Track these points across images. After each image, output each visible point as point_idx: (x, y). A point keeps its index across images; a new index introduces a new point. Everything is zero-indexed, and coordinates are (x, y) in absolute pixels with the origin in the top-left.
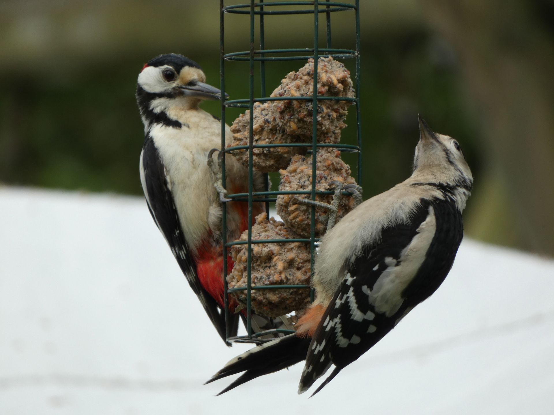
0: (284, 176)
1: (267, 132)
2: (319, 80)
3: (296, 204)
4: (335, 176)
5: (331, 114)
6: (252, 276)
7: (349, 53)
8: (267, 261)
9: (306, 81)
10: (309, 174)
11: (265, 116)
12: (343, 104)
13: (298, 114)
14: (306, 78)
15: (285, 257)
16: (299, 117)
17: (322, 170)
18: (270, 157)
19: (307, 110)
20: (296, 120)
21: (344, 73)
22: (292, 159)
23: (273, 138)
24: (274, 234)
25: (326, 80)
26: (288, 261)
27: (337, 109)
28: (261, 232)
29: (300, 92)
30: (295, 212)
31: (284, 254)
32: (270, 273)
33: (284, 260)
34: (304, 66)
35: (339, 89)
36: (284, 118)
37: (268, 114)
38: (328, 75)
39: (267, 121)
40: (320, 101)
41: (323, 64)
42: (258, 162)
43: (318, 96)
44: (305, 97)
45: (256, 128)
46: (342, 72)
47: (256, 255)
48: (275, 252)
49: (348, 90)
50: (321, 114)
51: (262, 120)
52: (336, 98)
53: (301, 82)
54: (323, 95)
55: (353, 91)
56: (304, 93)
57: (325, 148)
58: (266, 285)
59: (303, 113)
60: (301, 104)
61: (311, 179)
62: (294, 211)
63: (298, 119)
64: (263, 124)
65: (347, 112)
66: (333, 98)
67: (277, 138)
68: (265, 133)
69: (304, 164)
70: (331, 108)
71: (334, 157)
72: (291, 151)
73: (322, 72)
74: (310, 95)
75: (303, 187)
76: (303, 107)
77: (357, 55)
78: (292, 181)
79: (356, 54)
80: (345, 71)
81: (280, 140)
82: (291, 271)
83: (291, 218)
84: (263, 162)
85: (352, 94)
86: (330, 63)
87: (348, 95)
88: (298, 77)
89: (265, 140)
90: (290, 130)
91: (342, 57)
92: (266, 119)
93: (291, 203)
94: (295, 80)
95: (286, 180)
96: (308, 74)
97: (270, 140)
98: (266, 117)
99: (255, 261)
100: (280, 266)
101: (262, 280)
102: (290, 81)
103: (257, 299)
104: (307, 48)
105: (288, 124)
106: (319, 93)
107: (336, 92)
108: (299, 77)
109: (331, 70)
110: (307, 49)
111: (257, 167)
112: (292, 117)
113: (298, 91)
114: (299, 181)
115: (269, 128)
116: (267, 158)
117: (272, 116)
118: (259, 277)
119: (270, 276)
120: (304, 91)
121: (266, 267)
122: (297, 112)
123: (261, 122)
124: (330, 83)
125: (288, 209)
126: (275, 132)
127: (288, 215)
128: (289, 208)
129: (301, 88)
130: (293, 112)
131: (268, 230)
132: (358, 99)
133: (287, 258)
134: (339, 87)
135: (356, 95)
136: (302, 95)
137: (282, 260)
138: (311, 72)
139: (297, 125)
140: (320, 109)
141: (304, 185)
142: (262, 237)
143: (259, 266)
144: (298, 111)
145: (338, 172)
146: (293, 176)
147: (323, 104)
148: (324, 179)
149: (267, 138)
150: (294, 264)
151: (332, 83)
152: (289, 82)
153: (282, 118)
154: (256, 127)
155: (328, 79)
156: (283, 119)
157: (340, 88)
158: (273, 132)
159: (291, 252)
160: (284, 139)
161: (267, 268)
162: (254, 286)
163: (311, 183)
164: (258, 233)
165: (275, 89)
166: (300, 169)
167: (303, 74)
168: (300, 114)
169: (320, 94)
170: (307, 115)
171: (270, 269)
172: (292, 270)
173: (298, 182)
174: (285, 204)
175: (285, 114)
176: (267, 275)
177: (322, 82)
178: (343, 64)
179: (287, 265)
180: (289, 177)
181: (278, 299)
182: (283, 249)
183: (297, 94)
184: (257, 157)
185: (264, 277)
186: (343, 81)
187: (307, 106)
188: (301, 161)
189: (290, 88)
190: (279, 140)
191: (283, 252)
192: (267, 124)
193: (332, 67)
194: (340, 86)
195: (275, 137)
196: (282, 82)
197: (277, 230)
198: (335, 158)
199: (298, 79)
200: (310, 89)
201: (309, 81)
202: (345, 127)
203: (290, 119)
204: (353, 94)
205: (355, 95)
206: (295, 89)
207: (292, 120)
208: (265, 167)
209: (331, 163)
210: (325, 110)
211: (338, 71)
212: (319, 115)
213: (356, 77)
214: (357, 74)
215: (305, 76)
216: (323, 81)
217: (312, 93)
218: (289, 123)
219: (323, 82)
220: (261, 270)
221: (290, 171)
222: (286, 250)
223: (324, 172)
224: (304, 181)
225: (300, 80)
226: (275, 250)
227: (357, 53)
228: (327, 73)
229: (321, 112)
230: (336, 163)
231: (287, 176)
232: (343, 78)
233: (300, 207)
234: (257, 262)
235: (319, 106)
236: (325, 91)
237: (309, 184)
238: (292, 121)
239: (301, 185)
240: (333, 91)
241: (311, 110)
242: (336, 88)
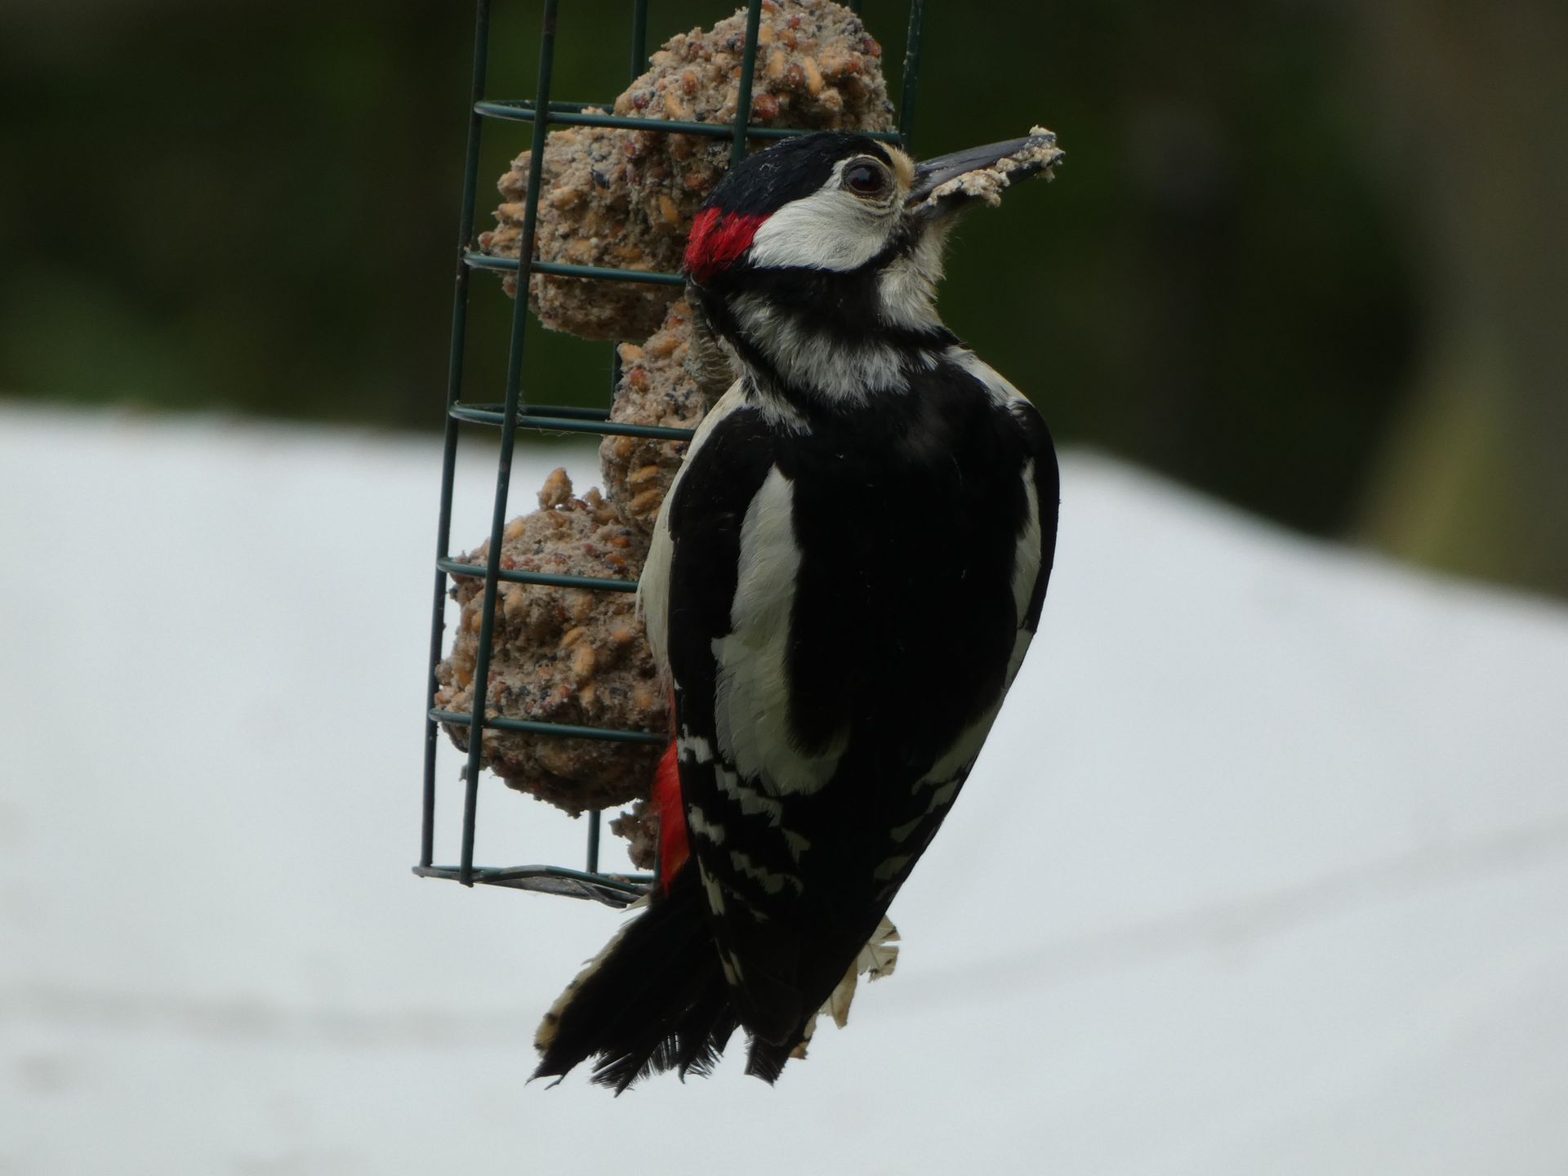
0: (630, 366)
1: (596, 213)
2: (763, 73)
3: (653, 463)
6: (492, 687)
8: (548, 638)
9: (719, 69)
11: (597, 161)
13: (681, 177)
14: (720, 59)
15: (607, 630)
16: (685, 185)
18: (604, 295)
19: (711, 166)
20: (676, 193)
21: (851, 56)
22: (670, 311)
23: (615, 236)
24: (577, 552)
25: (781, 76)
26: (613, 648)
28: (547, 539)
29: (694, 105)
30: (647, 489)
31: (605, 622)
32: (548, 681)
33: (600, 641)
34: (732, 14)
35: (823, 106)
36: (643, 182)
37: (610, 153)
38: (797, 57)
39: (598, 180)
40: (757, 141)
41: (789, 17)
42: (561, 306)
43: (750, 125)
44: (708, 123)
45: (561, 197)
46: (845, 51)
47: (511, 618)
48: (574, 613)
49: (866, 107)
51: (583, 173)
53: (705, 70)
54: (768, 122)
55: (889, 111)
56: (706, 112)
58: (535, 718)
59: (696, 176)
60: (692, 144)
62: (645, 486)
63: (684, 192)
64: (586, 188)
67: (625, 237)
68: (590, 216)
73: (772, 44)
74: (726, 118)
75: (680, 412)
76: (699, 156)
78: (651, 388)
80: (864, 44)
81: (635, 245)
82: (619, 677)
83: (633, 508)
84: (581, 308)
85: (881, 120)
86: (818, 12)
87: (865, 122)
88: (698, 52)
89: (587, 238)
90: (658, 222)
92: (595, 173)
93: (635, 460)
94: (690, 62)
95: (633, 382)
96: (731, 48)
97: (605, 242)
98: (599, 167)
99: (510, 632)
100: (581, 660)
101: (524, 699)
102: (674, 64)
103: (505, 759)
105: (653, 202)
106: (756, 114)
107: (817, 114)
108: (701, 53)
109: (811, 41)
111: (560, 321)
112: (666, 183)
113: (689, 100)
114: (674, 390)
115: (603, 203)
116: (594, 298)
117: (619, 163)
118: (515, 690)
119: (549, 690)
120: (708, 102)
121: (544, 656)
122: (679, 170)
123: (582, 179)
124: (795, 85)
125: (626, 476)
126: (622, 217)
127: (627, 494)
128: (629, 474)
129: (700, 93)
130: (671, 166)
131: (569, 535)
132: (904, 134)
133: (610, 634)
134: (826, 100)
136: (702, 114)
137: (592, 643)
138: (739, 44)
139: (682, 208)
141: (685, 407)
142: (540, 559)
143: (522, 650)
144: (684, 167)
146: (660, 369)
149: (596, 235)
150: (632, 656)
151: (801, 83)
152: (671, 67)
153: (637, 179)
154: (562, 194)
155: (790, 71)
156: (640, 184)
157: (831, 104)
158: (618, 218)
159: (626, 618)
160: (647, 244)
161: (544, 662)
162: (494, 718)
164: (537, 539)
165: (639, 78)
167: (716, 44)
168: (688, 175)
169: (757, 120)
170: (710, 182)
171: (552, 665)
172: (624, 674)
173: (669, 394)
174: (618, 460)
175: (646, 171)
176: (539, 686)
177: (767, 81)
178: (859, 21)
179: (609, 659)
180: (645, 373)
181: (571, 763)
182: (604, 604)
183: (683, 113)
184: (560, 291)
185: (532, 691)
186: (842, 80)
187: (709, 155)
188: (692, 322)
189: (664, 88)
190: (631, 245)
191: (599, 614)
192: (598, 188)
193: (819, 28)
194: (831, 97)
195: (620, 235)
196: (653, 60)
197: (594, 539)
199: (699, 60)
200: (727, 100)
201: (730, 71)
203: (658, 186)
204: (887, 119)
205: (894, 121)
206: (680, 93)
207: (665, 191)
208: (587, 324)
211: (832, 45)
213: (905, 62)
214: (908, 53)
215: (721, 52)
216: (774, 77)
217: (734, 116)
218: (657, 200)
219: (772, 81)
220: (528, 667)
221: (654, 350)
222: (612, 608)
224: (685, 392)
225: (704, 65)
226: (573, 606)
228: (792, 50)
231: (640, 367)
232: (843, 71)
233: (665, 476)
234: (516, 638)
236: (777, 109)
237: (699, 405)
238: (665, 194)
239: (675, 404)
240: (806, 111)
241: (724, 168)
242: (817, 104)
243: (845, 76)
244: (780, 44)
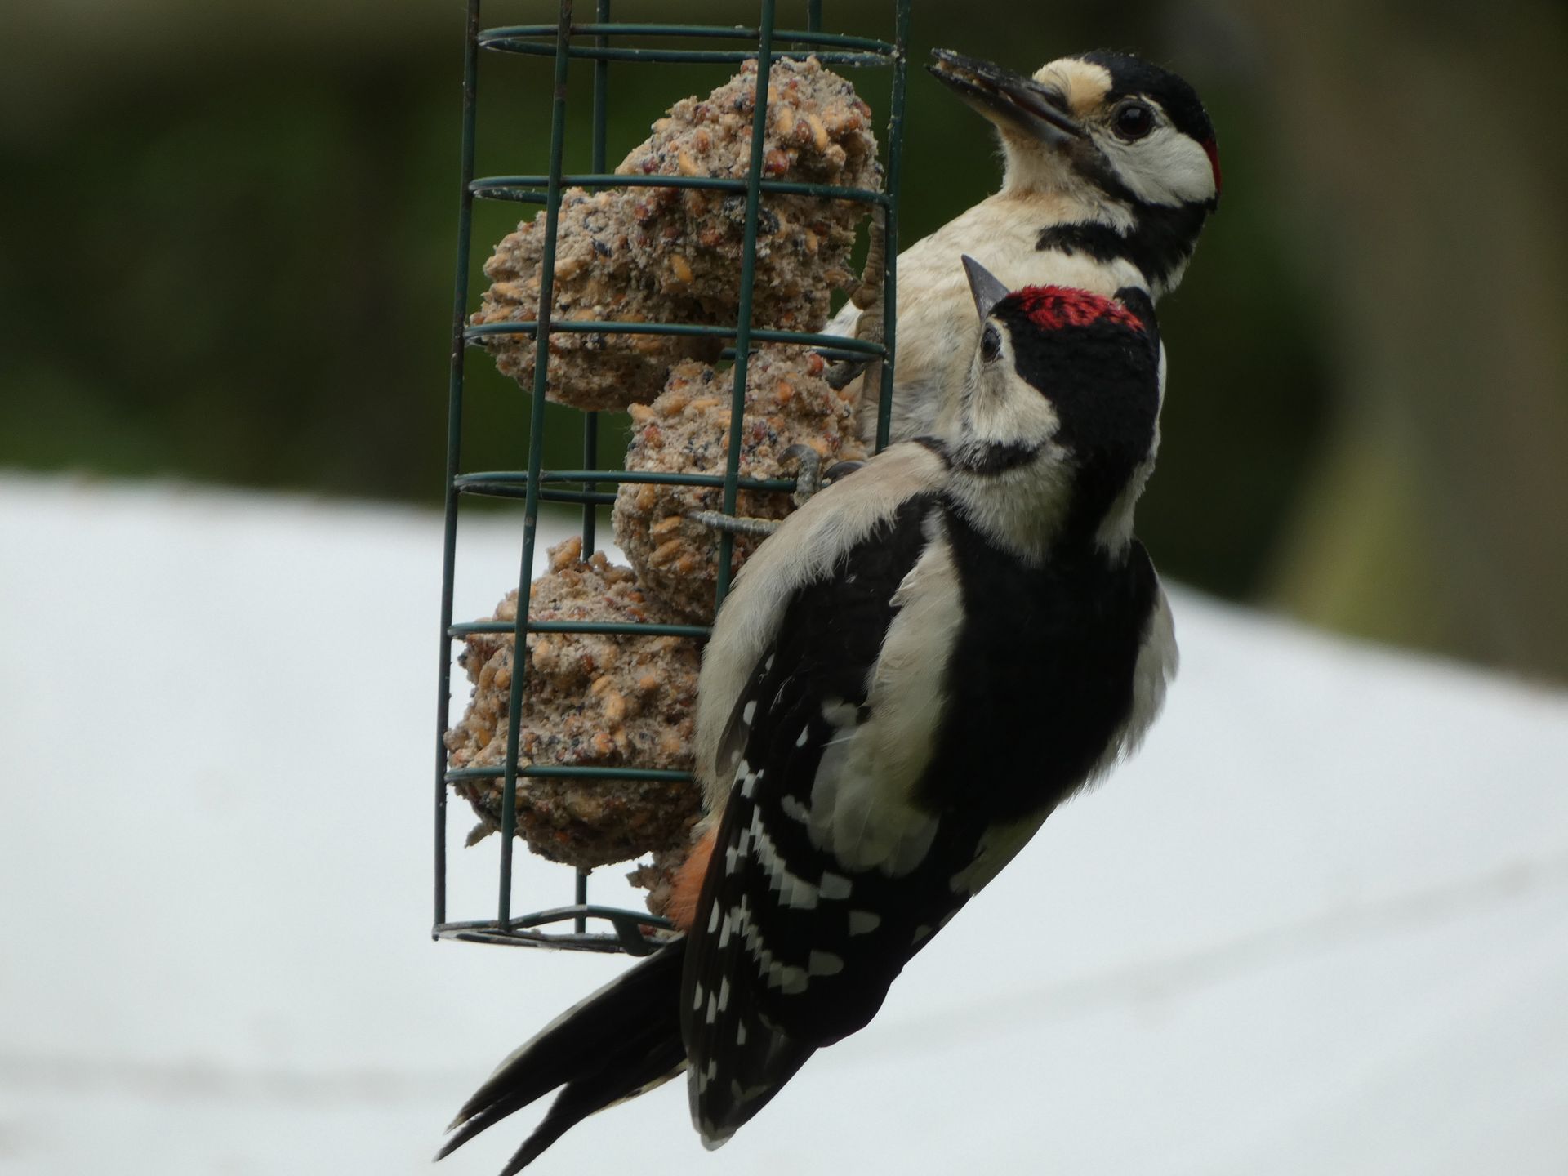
0: (642, 424)
1: (599, 282)
2: (771, 131)
3: (675, 514)
4: (804, 434)
5: (803, 237)
6: (524, 734)
7: (873, 49)
8: (574, 689)
10: (721, 423)
11: (595, 232)
12: (843, 208)
13: (697, 233)
14: (729, 119)
15: (633, 679)
16: (701, 242)
17: (761, 412)
18: (604, 364)
19: (728, 221)
20: (690, 251)
21: (852, 113)
22: (673, 373)
23: (618, 303)
24: (599, 605)
25: (791, 131)
26: (639, 695)
27: (822, 224)
28: (562, 598)
29: (708, 163)
30: (670, 539)
31: (630, 671)
32: (579, 728)
33: (628, 688)
34: (727, 81)
35: (831, 161)
36: (654, 243)
37: (607, 225)
38: (801, 114)
39: (600, 250)
40: (771, 194)
41: (786, 80)
42: (565, 375)
43: (763, 179)
44: (723, 178)
45: (564, 268)
46: (846, 109)
47: (540, 668)
48: (600, 662)
49: (862, 166)
50: (770, 237)
51: (585, 244)
52: (821, 188)
53: (713, 130)
54: (779, 177)
55: (878, 172)
56: (721, 169)
57: (779, 345)
58: (567, 764)
59: (712, 231)
60: (708, 200)
61: (726, 438)
62: (668, 536)
63: (697, 249)
64: (588, 258)
65: (854, 234)
66: (812, 187)
67: (628, 304)
68: (591, 286)
69: (710, 389)
70: (802, 219)
71: (803, 376)
72: (671, 348)
73: (780, 103)
74: (740, 173)
75: (699, 463)
76: (715, 212)
77: (898, 59)
78: (667, 443)
79: (895, 54)
80: (855, 104)
81: (638, 311)
82: (646, 724)
83: (656, 560)
84: (582, 377)
86: (810, 77)
87: (860, 181)
88: (704, 115)
89: (590, 307)
90: (669, 282)
91: (852, 62)
92: (597, 243)
93: (658, 511)
94: (696, 125)
95: (649, 438)
96: (738, 108)
97: (608, 310)
98: (599, 237)
99: (536, 685)
100: (613, 706)
101: (554, 748)
102: (680, 128)
103: (535, 808)
104: (737, 27)
105: (666, 262)
106: (769, 169)
107: (823, 168)
108: (708, 115)
109: (811, 100)
110: (739, 28)
111: (560, 392)
112: (680, 241)
113: (703, 158)
114: (691, 443)
115: (606, 271)
116: (595, 367)
117: (618, 233)
118: (545, 739)
119: (579, 737)
120: (720, 160)
121: (571, 707)
122: (694, 227)
123: (583, 250)
124: (803, 141)
125: (648, 528)
126: (623, 284)
127: (647, 548)
128: (651, 525)
129: (712, 152)
130: (684, 224)
131: (585, 593)
132: (892, 195)
133: (636, 682)
134: (833, 155)
135: (886, 186)
136: (716, 172)
137: (621, 690)
138: (748, 103)
139: (694, 266)
140: (769, 220)
141: (704, 458)
142: (563, 614)
143: (547, 702)
144: (699, 223)
145: (813, 423)
146: (671, 427)
147: (779, 206)
148: (766, 441)
149: (599, 303)
150: (659, 703)
151: (809, 139)
152: (678, 131)
153: (648, 241)
154: (565, 264)
155: (799, 126)
156: (651, 246)
157: (836, 159)
158: (619, 286)
159: (650, 666)
160: (650, 309)
161: (573, 711)
162: (528, 766)
163: (725, 452)
164: (552, 599)
165: (634, 150)
166: (696, 408)
167: (721, 106)
168: (703, 232)
169: (770, 175)
170: (726, 237)
171: (580, 714)
172: (650, 721)
173: (686, 448)
174: (640, 512)
175: (657, 231)
176: (570, 734)
177: (778, 138)
178: (850, 84)
179: (636, 706)
180: (659, 430)
181: (601, 810)
182: (628, 654)
183: (697, 170)
184: (563, 361)
185: (562, 739)
186: (845, 137)
187: (726, 210)
188: (699, 381)
189: (677, 148)
190: (634, 311)
191: (624, 663)
192: (601, 257)
193: (815, 91)
194: (836, 153)
195: (623, 302)
196: (656, 127)
197: (610, 594)
198: (807, 377)
199: (705, 122)
200: (741, 156)
201: (740, 131)
202: (846, 281)
203: (672, 245)
204: (877, 180)
205: (883, 183)
206: (693, 152)
207: (679, 250)
208: (588, 393)
209: (794, 392)
210: (784, 226)
211: (832, 104)
212: (763, 238)
213: (889, 127)
214: (892, 117)
215: (728, 113)
216: (784, 133)
217: (747, 170)
218: (669, 260)
219: (782, 137)
220: (555, 717)
221: (662, 410)
222: (635, 658)
223: (768, 420)
224: (703, 444)
225: (712, 126)
226: (600, 655)
227: (898, 50)
228: (797, 108)
229: (770, 231)
230: (810, 393)
231: (653, 425)
232: (846, 128)
233: (687, 526)
234: (541, 692)
235: (766, 209)
236: (788, 164)
237: (721, 453)
238: (679, 254)
239: (694, 456)
240: (812, 167)
241: (741, 221)
242: (824, 159)
243: (847, 133)
244: (786, 102)
